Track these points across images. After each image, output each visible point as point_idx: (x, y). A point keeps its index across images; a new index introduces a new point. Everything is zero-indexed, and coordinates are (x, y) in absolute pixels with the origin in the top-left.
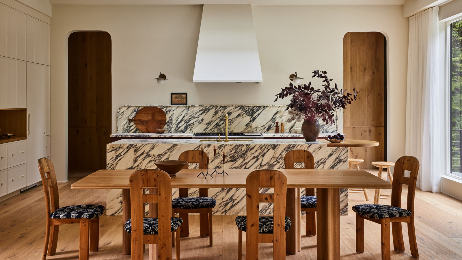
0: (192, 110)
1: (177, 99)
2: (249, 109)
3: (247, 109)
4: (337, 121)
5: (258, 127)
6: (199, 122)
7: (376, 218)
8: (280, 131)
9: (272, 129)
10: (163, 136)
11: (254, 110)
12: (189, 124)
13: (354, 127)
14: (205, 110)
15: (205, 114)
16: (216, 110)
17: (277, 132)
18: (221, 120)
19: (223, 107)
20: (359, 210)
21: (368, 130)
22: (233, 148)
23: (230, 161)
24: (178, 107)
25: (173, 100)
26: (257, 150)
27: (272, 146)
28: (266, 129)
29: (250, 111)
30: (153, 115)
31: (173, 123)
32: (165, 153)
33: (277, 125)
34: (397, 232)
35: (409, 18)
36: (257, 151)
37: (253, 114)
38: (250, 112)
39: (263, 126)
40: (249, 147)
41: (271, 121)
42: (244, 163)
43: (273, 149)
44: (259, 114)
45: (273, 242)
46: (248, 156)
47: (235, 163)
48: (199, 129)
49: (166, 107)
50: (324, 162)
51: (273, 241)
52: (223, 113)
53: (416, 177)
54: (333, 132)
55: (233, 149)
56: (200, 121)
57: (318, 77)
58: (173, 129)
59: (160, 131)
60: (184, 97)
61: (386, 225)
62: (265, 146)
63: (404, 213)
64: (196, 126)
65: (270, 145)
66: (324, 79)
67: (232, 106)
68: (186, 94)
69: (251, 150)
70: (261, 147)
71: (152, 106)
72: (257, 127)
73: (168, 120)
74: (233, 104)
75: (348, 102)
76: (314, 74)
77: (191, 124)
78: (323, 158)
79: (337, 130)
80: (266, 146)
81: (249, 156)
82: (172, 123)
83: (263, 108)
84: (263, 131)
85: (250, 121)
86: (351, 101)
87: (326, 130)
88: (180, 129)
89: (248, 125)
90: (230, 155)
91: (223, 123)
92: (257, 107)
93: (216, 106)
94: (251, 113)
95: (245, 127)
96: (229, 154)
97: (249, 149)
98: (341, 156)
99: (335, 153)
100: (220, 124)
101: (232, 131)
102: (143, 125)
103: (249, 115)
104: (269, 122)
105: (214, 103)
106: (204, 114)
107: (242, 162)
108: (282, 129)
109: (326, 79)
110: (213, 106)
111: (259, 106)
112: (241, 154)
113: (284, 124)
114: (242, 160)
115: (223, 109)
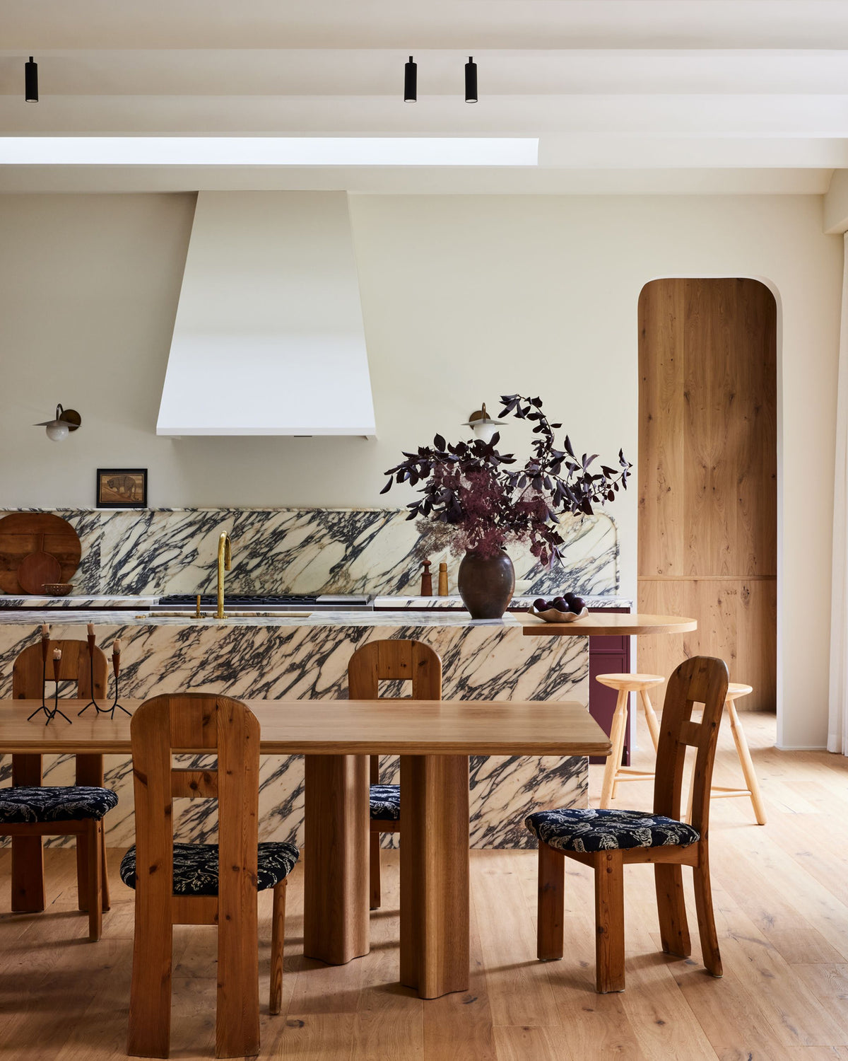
0: (163, 524)
1: (115, 490)
2: (340, 519)
3: (336, 521)
4: (618, 557)
5: (368, 577)
6: (183, 559)
7: (577, 850)
8: (435, 591)
9: (412, 582)
10: (60, 605)
11: (356, 522)
12: (151, 566)
13: (697, 578)
14: (204, 524)
15: (203, 534)
16: (237, 523)
17: (426, 591)
18: (253, 555)
19: (259, 513)
20: (541, 825)
21: (740, 590)
22: (225, 638)
23: (218, 678)
24: (118, 513)
25: (103, 490)
26: (300, 645)
27: (350, 632)
28: (395, 581)
29: (344, 527)
30: (40, 538)
31: (102, 565)
32: (13, 651)
33: (427, 569)
34: (668, 896)
35: (842, 235)
36: (303, 648)
37: (352, 534)
38: (345, 531)
39: (384, 574)
40: (276, 635)
41: (410, 558)
42: (259, 685)
43: (351, 641)
44: (372, 537)
45: (215, 920)
46: (273, 661)
47: (233, 684)
48: (182, 582)
49: (82, 514)
50: (511, 682)
51: (217, 918)
52: (258, 532)
53: (716, 722)
54: (606, 593)
55: (228, 641)
56: (186, 557)
57: (518, 416)
58: (103, 583)
59: (56, 589)
60: (137, 482)
61: (609, 871)
62: (327, 633)
63: (670, 833)
64: (175, 574)
65: (343, 628)
66: (537, 423)
67: (288, 510)
68: (144, 472)
69: (282, 643)
70: (313, 635)
71: (36, 510)
72: (365, 577)
73: (86, 553)
74: (289, 504)
75: (607, 494)
76: (504, 407)
77: (158, 567)
78: (509, 671)
79: (617, 588)
80: (330, 630)
81: (278, 662)
82: (98, 563)
83: (384, 517)
84: (385, 590)
85: (345, 559)
86: (614, 491)
87: (583, 586)
88: (125, 582)
89: (336, 570)
90: (216, 658)
91: (258, 565)
92: (366, 513)
93: (237, 509)
94: (349, 532)
95: (328, 577)
96: (214, 655)
97: (278, 641)
98: (565, 664)
99: (547, 652)
100: (249, 567)
101: (288, 589)
102: (9, 570)
103: (342, 539)
104: (403, 561)
105: (232, 502)
106: (199, 536)
107: (255, 681)
108: (444, 584)
109: (541, 423)
110: (228, 509)
111: (372, 510)
112: (253, 657)
113: (449, 569)
114: (254, 674)
115: (259, 521)
